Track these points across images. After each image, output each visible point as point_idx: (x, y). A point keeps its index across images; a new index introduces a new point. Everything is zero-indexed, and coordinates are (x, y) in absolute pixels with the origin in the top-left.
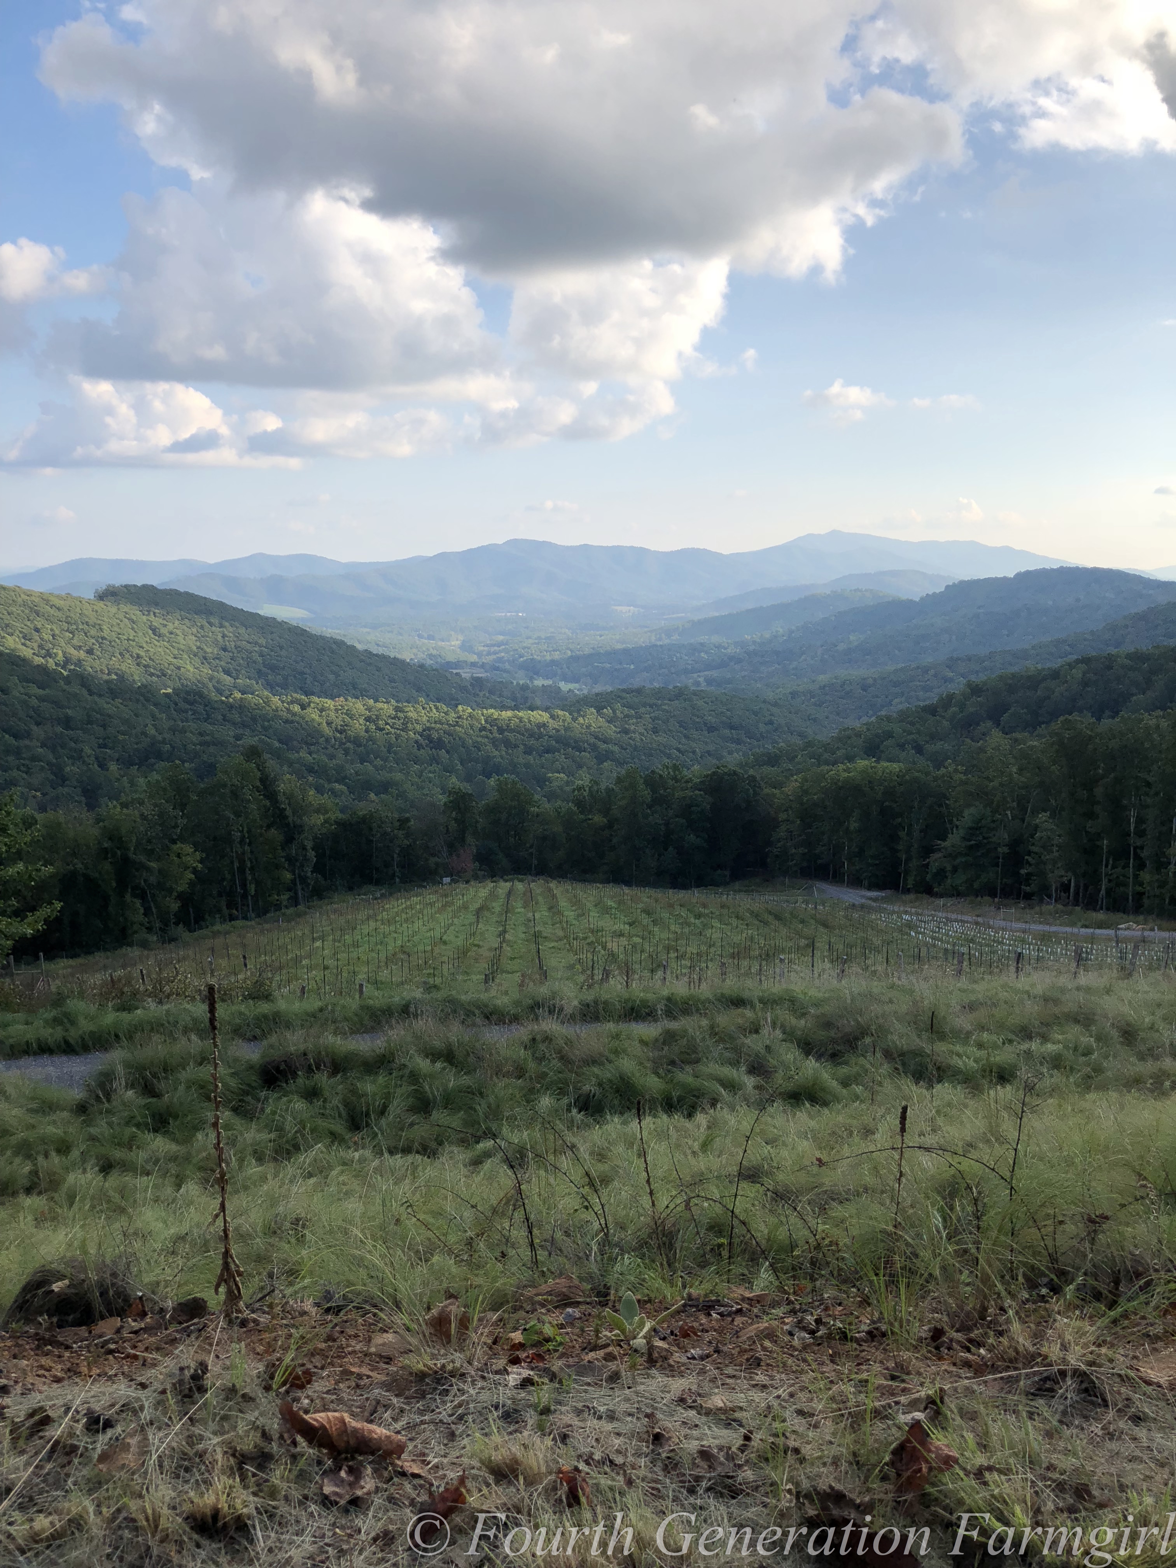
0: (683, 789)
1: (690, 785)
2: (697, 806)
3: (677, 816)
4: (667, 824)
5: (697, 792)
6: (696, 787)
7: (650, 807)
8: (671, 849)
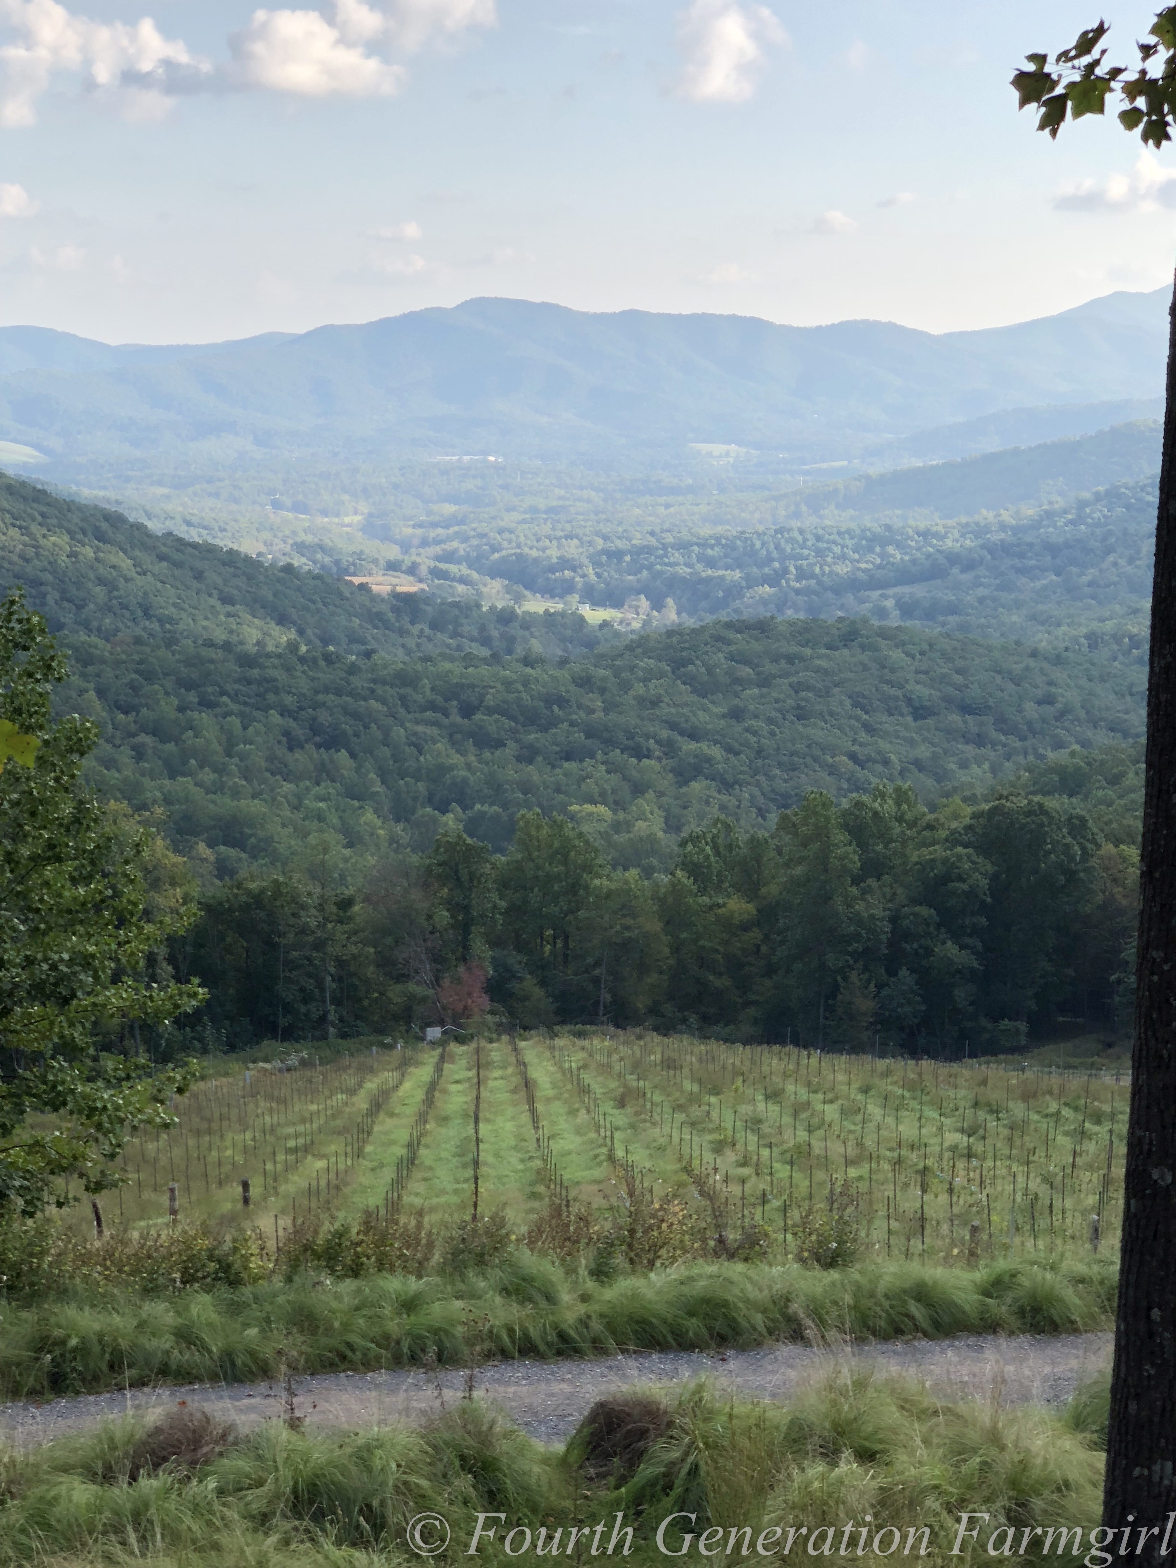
0: (925, 844)
1: (943, 834)
2: (961, 879)
3: (915, 901)
4: (894, 920)
5: (959, 849)
6: (953, 840)
7: (856, 881)
8: (904, 972)
